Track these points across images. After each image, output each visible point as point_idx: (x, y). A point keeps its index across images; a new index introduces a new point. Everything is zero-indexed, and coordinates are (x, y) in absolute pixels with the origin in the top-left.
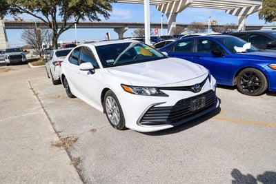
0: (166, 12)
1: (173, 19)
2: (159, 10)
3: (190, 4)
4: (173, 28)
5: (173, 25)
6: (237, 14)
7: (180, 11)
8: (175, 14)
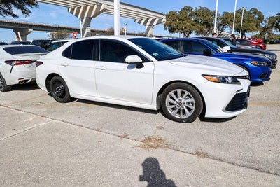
0: (79, 16)
1: (88, 24)
2: (72, 13)
3: (104, 10)
4: (88, 33)
5: (88, 30)
6: (145, 24)
7: (95, 16)
8: (89, 19)
